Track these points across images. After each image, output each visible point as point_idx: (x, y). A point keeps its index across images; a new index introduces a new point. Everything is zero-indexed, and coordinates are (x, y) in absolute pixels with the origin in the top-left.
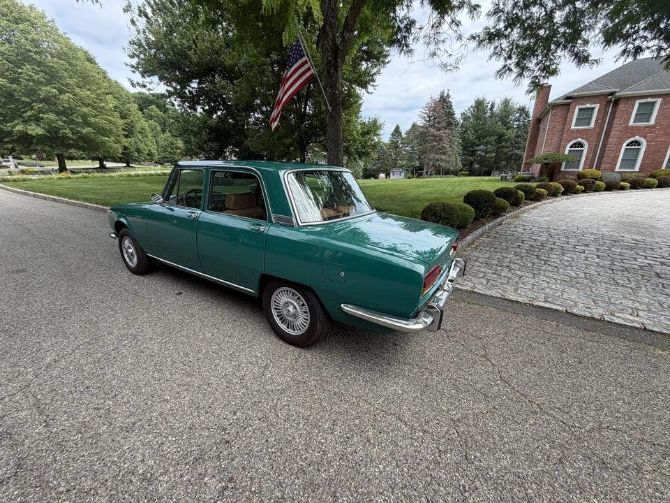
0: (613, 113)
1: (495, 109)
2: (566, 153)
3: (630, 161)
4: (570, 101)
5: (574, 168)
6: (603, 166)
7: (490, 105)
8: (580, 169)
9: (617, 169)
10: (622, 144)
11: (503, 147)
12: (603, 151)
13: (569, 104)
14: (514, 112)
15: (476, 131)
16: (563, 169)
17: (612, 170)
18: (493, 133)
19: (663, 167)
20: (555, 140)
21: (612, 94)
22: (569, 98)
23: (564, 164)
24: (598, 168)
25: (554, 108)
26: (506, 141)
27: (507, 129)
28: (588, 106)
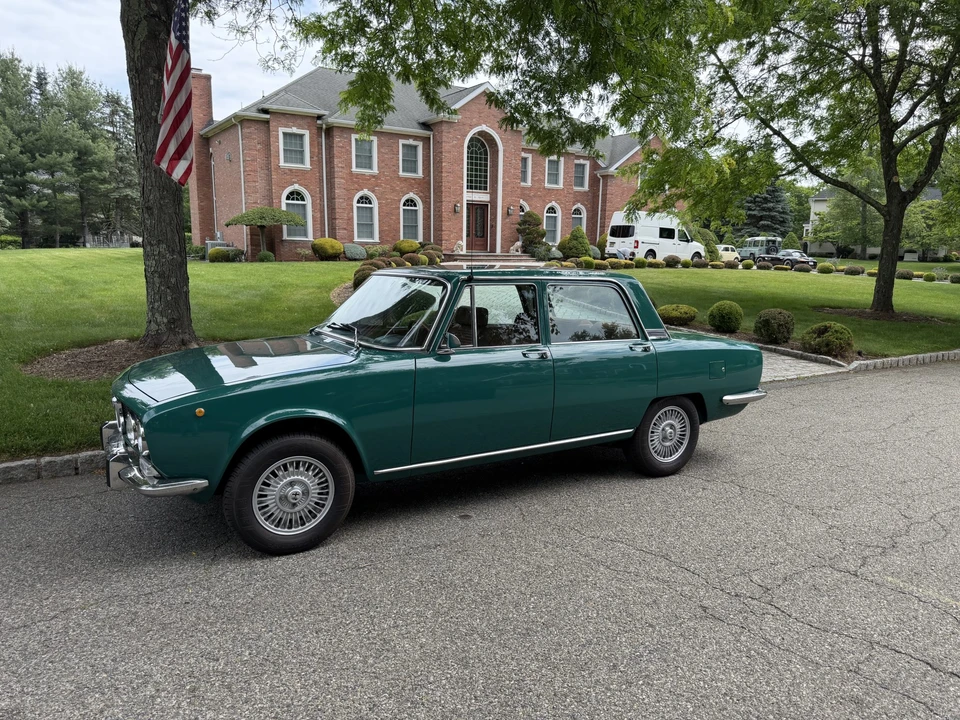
0: (330, 148)
1: (49, 87)
2: (284, 208)
3: (366, 228)
4: (268, 116)
5: (300, 235)
6: (340, 233)
7: (34, 74)
8: (310, 238)
9: (356, 239)
10: (351, 199)
11: (94, 178)
12: (332, 209)
13: (267, 122)
14: (97, 102)
15: (19, 135)
16: (285, 237)
17: (351, 241)
18: (64, 145)
19: (402, 238)
20: (261, 184)
21: (319, 117)
22: (265, 111)
23: (285, 227)
24: (333, 235)
25: (246, 124)
26: (99, 165)
27: (94, 138)
28: (295, 130)
